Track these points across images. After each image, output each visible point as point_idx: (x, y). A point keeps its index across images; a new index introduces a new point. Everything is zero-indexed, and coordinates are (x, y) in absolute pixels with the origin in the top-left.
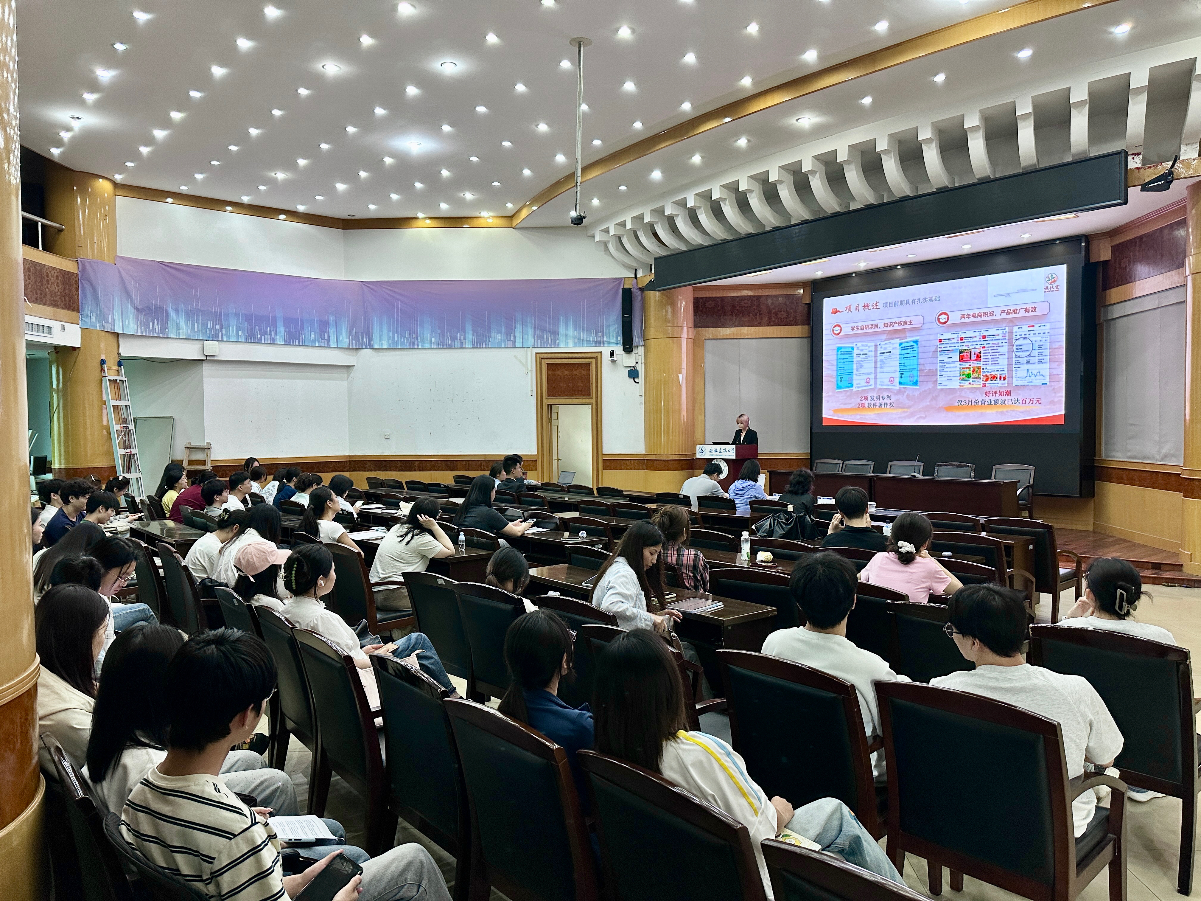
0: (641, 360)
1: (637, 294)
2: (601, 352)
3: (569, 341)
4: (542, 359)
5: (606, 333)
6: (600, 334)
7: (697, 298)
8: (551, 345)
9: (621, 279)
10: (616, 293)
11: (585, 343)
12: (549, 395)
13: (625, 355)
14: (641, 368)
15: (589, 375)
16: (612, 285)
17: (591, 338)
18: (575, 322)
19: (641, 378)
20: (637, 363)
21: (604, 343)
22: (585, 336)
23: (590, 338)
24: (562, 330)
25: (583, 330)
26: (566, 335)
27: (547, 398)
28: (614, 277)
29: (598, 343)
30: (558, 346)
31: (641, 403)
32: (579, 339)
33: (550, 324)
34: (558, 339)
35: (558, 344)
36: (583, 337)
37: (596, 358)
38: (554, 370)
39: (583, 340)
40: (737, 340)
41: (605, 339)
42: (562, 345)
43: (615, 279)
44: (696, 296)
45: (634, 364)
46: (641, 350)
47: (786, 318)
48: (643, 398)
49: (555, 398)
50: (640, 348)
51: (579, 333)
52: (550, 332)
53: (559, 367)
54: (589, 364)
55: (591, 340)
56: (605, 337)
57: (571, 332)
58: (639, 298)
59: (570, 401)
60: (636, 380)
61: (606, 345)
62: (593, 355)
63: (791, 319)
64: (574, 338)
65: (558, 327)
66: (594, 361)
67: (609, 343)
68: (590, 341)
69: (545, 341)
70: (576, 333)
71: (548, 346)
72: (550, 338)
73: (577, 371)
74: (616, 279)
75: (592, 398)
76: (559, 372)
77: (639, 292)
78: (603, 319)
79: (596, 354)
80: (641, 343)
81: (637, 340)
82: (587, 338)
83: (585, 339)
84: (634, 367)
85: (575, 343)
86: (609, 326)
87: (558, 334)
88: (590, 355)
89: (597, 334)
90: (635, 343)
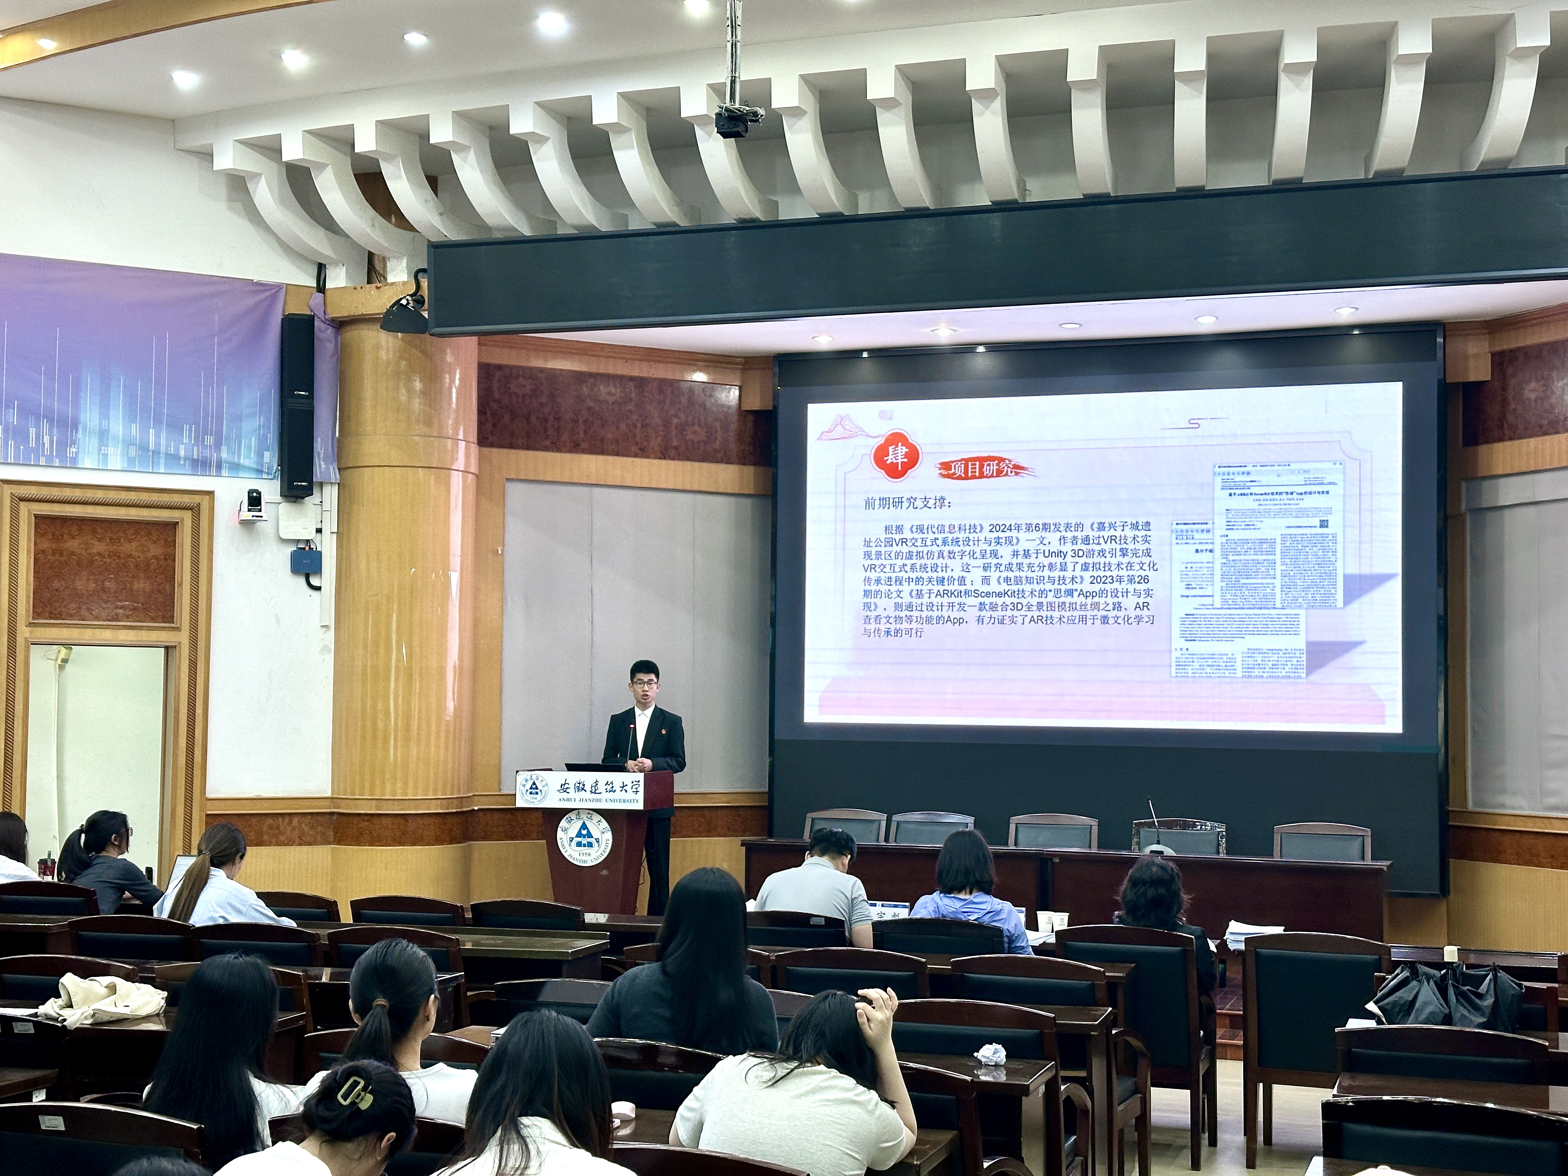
0: (331, 525)
1: (322, 336)
2: (211, 493)
3: (111, 450)
4: (22, 499)
5: (228, 438)
6: (209, 440)
7: (488, 365)
8: (50, 458)
9: (278, 287)
10: (262, 326)
11: (162, 461)
12: (37, 614)
13: (285, 508)
14: (328, 547)
15: (171, 558)
16: (251, 301)
17: (182, 447)
18: (131, 397)
19: (328, 578)
20: (319, 531)
21: (219, 467)
22: (163, 442)
23: (177, 449)
24: (90, 416)
25: (158, 421)
26: (103, 435)
27: (30, 625)
28: (256, 279)
29: (201, 466)
30: (72, 464)
31: (325, 648)
32: (143, 448)
33: (50, 393)
34: (73, 443)
35: (74, 460)
36: (157, 444)
37: (195, 510)
38: (58, 538)
39: (156, 453)
40: (588, 489)
41: (224, 455)
42: (87, 461)
43: (258, 284)
44: (485, 360)
45: (311, 534)
46: (331, 494)
47: (705, 443)
48: (331, 633)
49: (54, 625)
50: (327, 489)
51: (145, 431)
52: (51, 421)
53: (74, 530)
54: (173, 526)
55: (182, 453)
56: (224, 449)
57: (117, 426)
58: (330, 347)
59: (107, 635)
60: (314, 581)
61: (224, 472)
62: (186, 500)
63: (717, 445)
64: (128, 443)
65: (76, 405)
66: (187, 516)
67: (236, 467)
68: (176, 457)
69: (32, 444)
70: (135, 430)
71: (42, 461)
72: (46, 439)
73: (134, 545)
74: (261, 287)
75: (178, 629)
76: (73, 545)
77: (330, 331)
78: (221, 397)
79: (197, 499)
80: (335, 476)
81: (323, 466)
82: (168, 446)
83: (163, 449)
84: (308, 541)
85: (131, 460)
86: (238, 418)
87: (75, 426)
88: (176, 499)
89: (199, 439)
90: (317, 476)
